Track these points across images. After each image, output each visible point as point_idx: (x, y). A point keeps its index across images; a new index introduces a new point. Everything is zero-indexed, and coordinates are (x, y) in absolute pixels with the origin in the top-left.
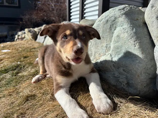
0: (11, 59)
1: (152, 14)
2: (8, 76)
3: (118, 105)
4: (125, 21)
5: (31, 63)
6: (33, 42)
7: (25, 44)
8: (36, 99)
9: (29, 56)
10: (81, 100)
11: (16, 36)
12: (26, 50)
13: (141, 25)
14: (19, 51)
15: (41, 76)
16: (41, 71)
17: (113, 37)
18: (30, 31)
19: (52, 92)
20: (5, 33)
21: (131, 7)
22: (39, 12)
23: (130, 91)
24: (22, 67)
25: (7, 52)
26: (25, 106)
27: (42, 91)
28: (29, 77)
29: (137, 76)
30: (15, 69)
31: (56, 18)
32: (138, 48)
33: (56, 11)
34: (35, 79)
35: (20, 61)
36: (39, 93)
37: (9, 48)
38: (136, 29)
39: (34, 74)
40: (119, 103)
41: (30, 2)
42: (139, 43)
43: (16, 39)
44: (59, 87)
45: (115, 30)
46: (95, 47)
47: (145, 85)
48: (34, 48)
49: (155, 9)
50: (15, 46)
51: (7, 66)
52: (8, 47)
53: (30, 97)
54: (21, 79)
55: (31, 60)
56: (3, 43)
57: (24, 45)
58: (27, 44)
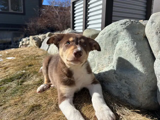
0: (16, 67)
1: (152, 29)
2: (14, 84)
3: (121, 117)
4: (126, 35)
5: (35, 72)
6: (37, 49)
7: (30, 51)
8: (41, 109)
9: (34, 64)
10: (85, 110)
11: (21, 43)
12: (30, 58)
13: (142, 39)
14: (23, 59)
15: (46, 86)
16: (45, 80)
17: (116, 50)
18: (34, 39)
19: (56, 102)
20: (9, 39)
21: (132, 21)
22: (44, 19)
23: (132, 103)
24: (27, 75)
25: (12, 59)
26: (30, 116)
27: (47, 101)
28: (34, 87)
29: (139, 88)
30: (20, 78)
31: (60, 25)
32: (139, 62)
33: (60, 18)
34: (40, 89)
35: (25, 69)
36: (44, 103)
37: (14, 56)
38: (137, 43)
39: (39, 84)
40: (122, 115)
41: (34, 9)
42: (140, 56)
43: (20, 46)
44: (64, 98)
45: (117, 43)
46: (99, 58)
47: (147, 97)
48: (39, 56)
49: (154, 25)
50: (20, 53)
51: (12, 75)
52: (13, 54)
53: (35, 107)
54: (26, 89)
55: (36, 68)
56: (7, 50)
57: (28, 52)
58: (32, 52)
